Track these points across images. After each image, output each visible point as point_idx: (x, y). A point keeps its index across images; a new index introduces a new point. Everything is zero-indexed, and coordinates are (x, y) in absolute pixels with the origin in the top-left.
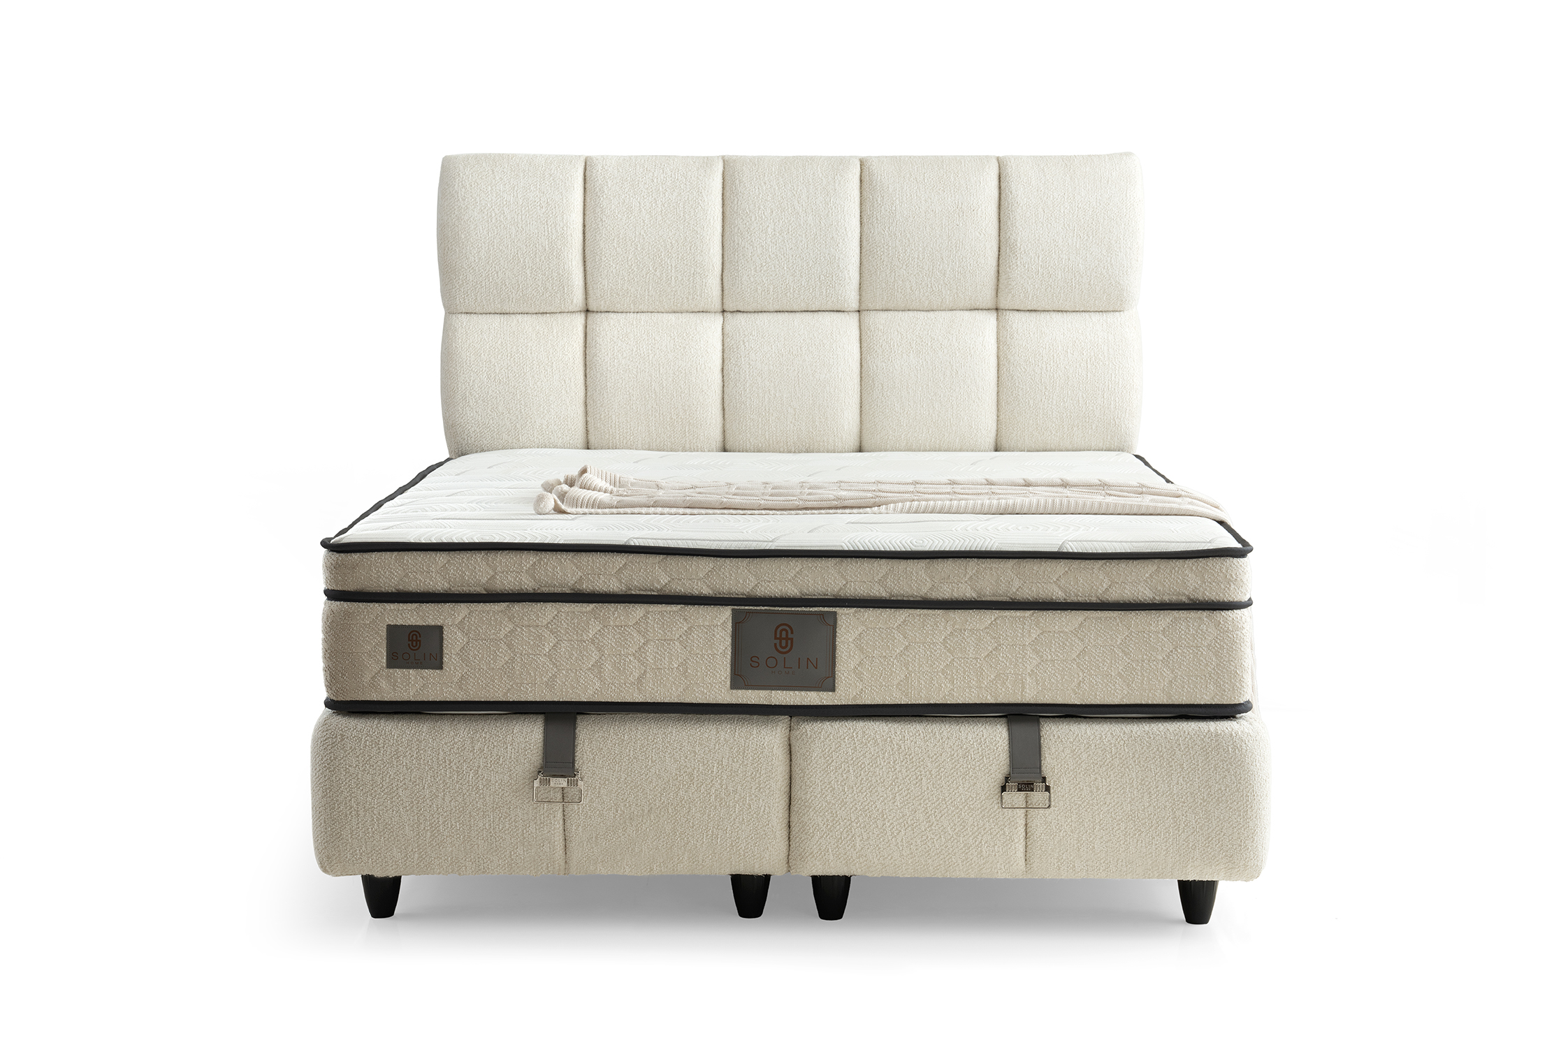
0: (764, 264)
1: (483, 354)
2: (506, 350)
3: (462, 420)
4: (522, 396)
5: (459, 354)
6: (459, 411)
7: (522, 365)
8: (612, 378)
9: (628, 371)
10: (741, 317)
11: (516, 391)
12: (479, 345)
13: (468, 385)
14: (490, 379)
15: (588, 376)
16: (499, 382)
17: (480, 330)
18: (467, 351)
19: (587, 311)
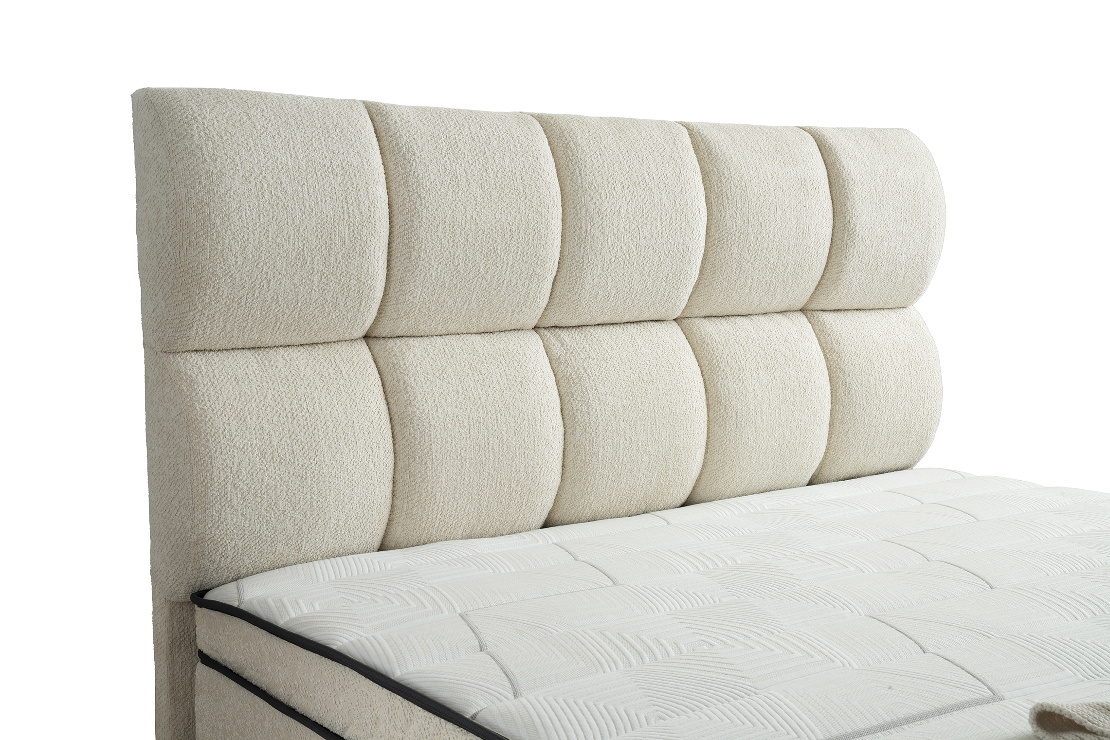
0: (613, 259)
1: (249, 417)
2: (283, 408)
3: (217, 531)
4: (314, 480)
5: (210, 420)
6: (214, 517)
7: (311, 429)
8: (439, 436)
9: (457, 425)
10: (563, 334)
11: (306, 473)
12: (240, 403)
13: (229, 471)
14: (265, 458)
15: (399, 437)
16: (278, 460)
17: (233, 379)
18: (223, 415)
19: (366, 337)
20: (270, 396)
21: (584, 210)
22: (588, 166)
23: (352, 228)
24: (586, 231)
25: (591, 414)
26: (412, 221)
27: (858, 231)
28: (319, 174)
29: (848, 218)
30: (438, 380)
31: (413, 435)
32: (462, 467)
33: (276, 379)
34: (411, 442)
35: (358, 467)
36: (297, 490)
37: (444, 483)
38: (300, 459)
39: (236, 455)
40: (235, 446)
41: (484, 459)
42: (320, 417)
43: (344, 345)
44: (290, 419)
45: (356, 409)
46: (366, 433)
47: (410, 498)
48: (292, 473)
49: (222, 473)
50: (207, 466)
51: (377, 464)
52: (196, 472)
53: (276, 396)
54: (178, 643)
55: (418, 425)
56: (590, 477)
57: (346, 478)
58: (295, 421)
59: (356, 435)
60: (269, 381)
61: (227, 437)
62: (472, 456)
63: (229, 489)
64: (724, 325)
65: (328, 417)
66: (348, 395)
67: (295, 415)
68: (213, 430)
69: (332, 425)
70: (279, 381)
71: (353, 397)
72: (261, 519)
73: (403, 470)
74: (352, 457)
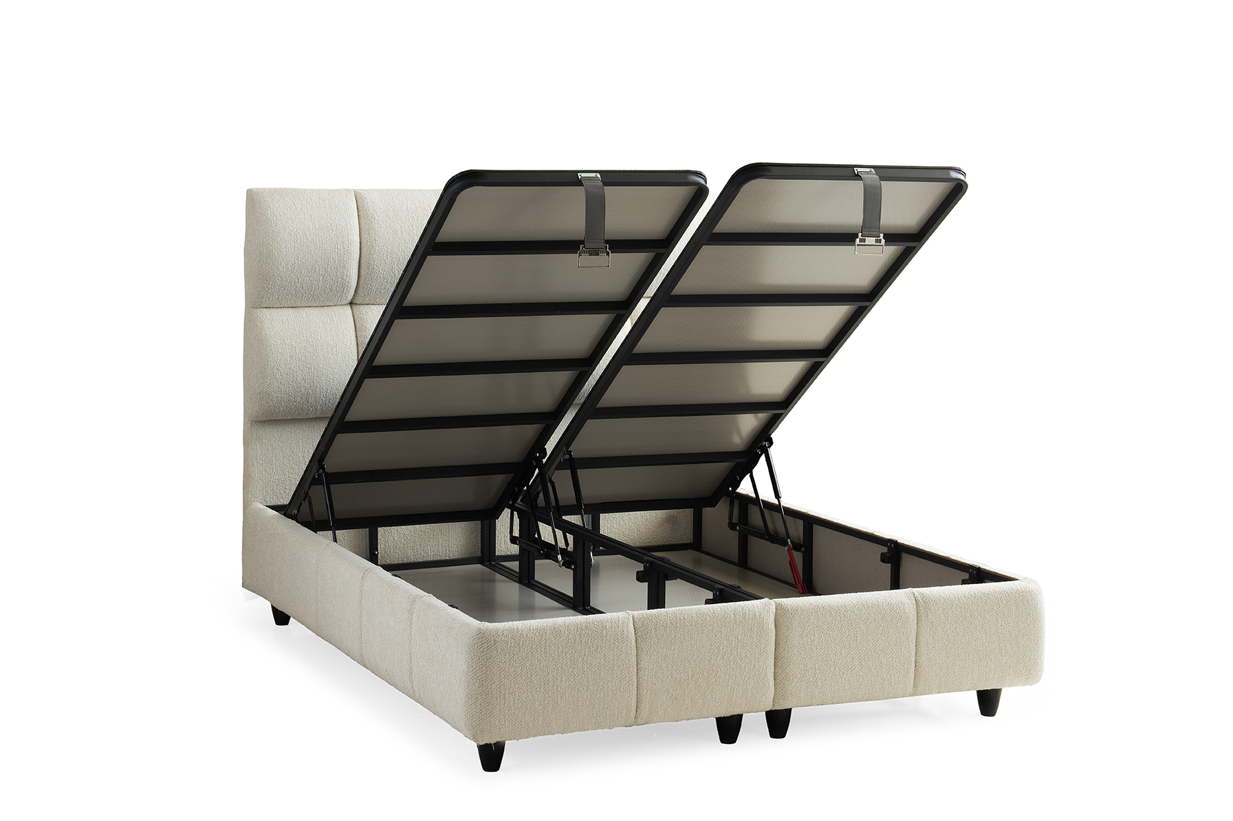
1: (286, 339)
12: (283, 332)
17: (281, 321)
18: (274, 337)
19: (351, 303)
20: (297, 330)
23: (339, 255)
43: (338, 307)
58: (308, 343)
60: (298, 322)
67: (308, 340)
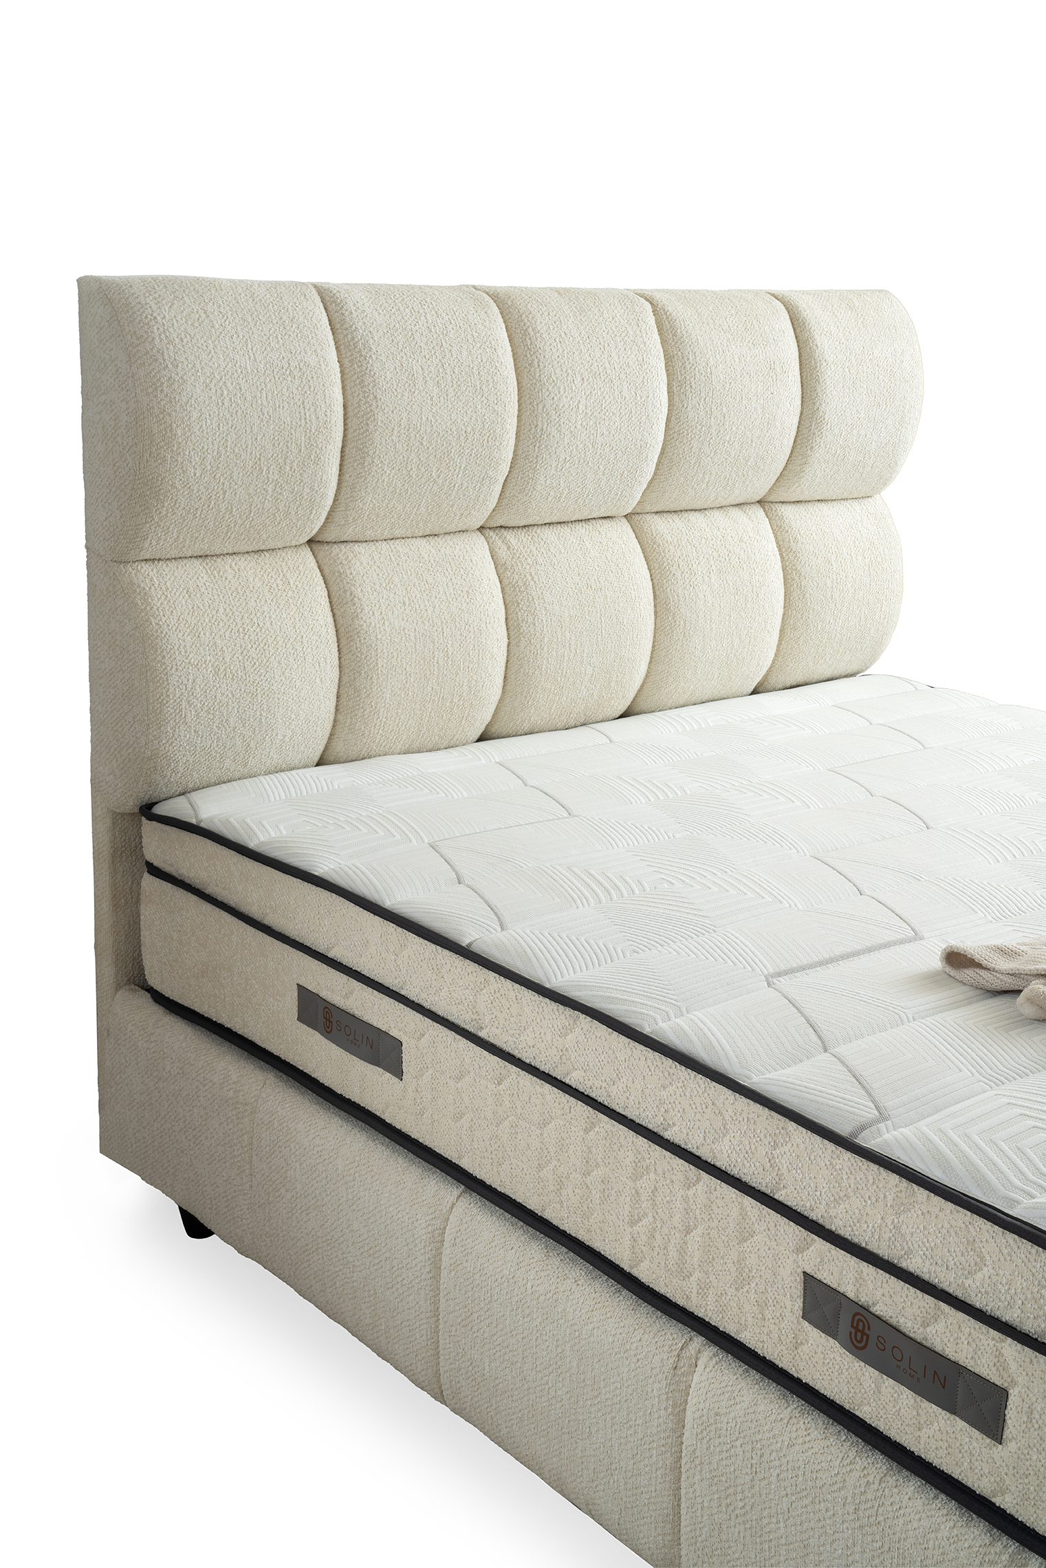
0: (568, 458)
1: (202, 633)
2: (235, 623)
3: (171, 747)
4: (264, 697)
5: (165, 636)
6: (168, 734)
7: (262, 645)
8: (385, 651)
9: (404, 638)
10: (510, 536)
11: (257, 690)
12: (193, 617)
13: (184, 688)
14: (218, 675)
15: (344, 650)
16: (231, 677)
17: (185, 591)
18: (178, 631)
19: (310, 542)
21: (541, 407)
22: (547, 357)
23: (308, 435)
24: (542, 429)
25: (537, 625)
26: (367, 424)
27: (827, 419)
28: (277, 377)
29: (818, 404)
30: (385, 591)
31: (359, 650)
32: (406, 682)
33: (227, 591)
34: (357, 657)
35: (305, 683)
36: (248, 707)
37: (388, 698)
38: (251, 676)
39: (190, 671)
40: (189, 663)
41: (428, 673)
42: (270, 632)
44: (242, 635)
45: (304, 622)
46: (314, 648)
47: (354, 714)
48: (243, 690)
49: (177, 690)
50: (163, 682)
51: (323, 680)
52: (152, 689)
53: (228, 610)
54: (119, 853)
55: (365, 639)
56: (532, 690)
57: (294, 695)
58: (247, 636)
59: (304, 650)
60: (220, 593)
61: (183, 653)
62: (417, 671)
63: (184, 706)
64: (676, 522)
65: (278, 632)
66: (296, 608)
67: (246, 630)
68: (169, 646)
69: (282, 640)
70: (230, 594)
71: (302, 611)
72: (212, 736)
73: (348, 685)
74: (300, 672)
